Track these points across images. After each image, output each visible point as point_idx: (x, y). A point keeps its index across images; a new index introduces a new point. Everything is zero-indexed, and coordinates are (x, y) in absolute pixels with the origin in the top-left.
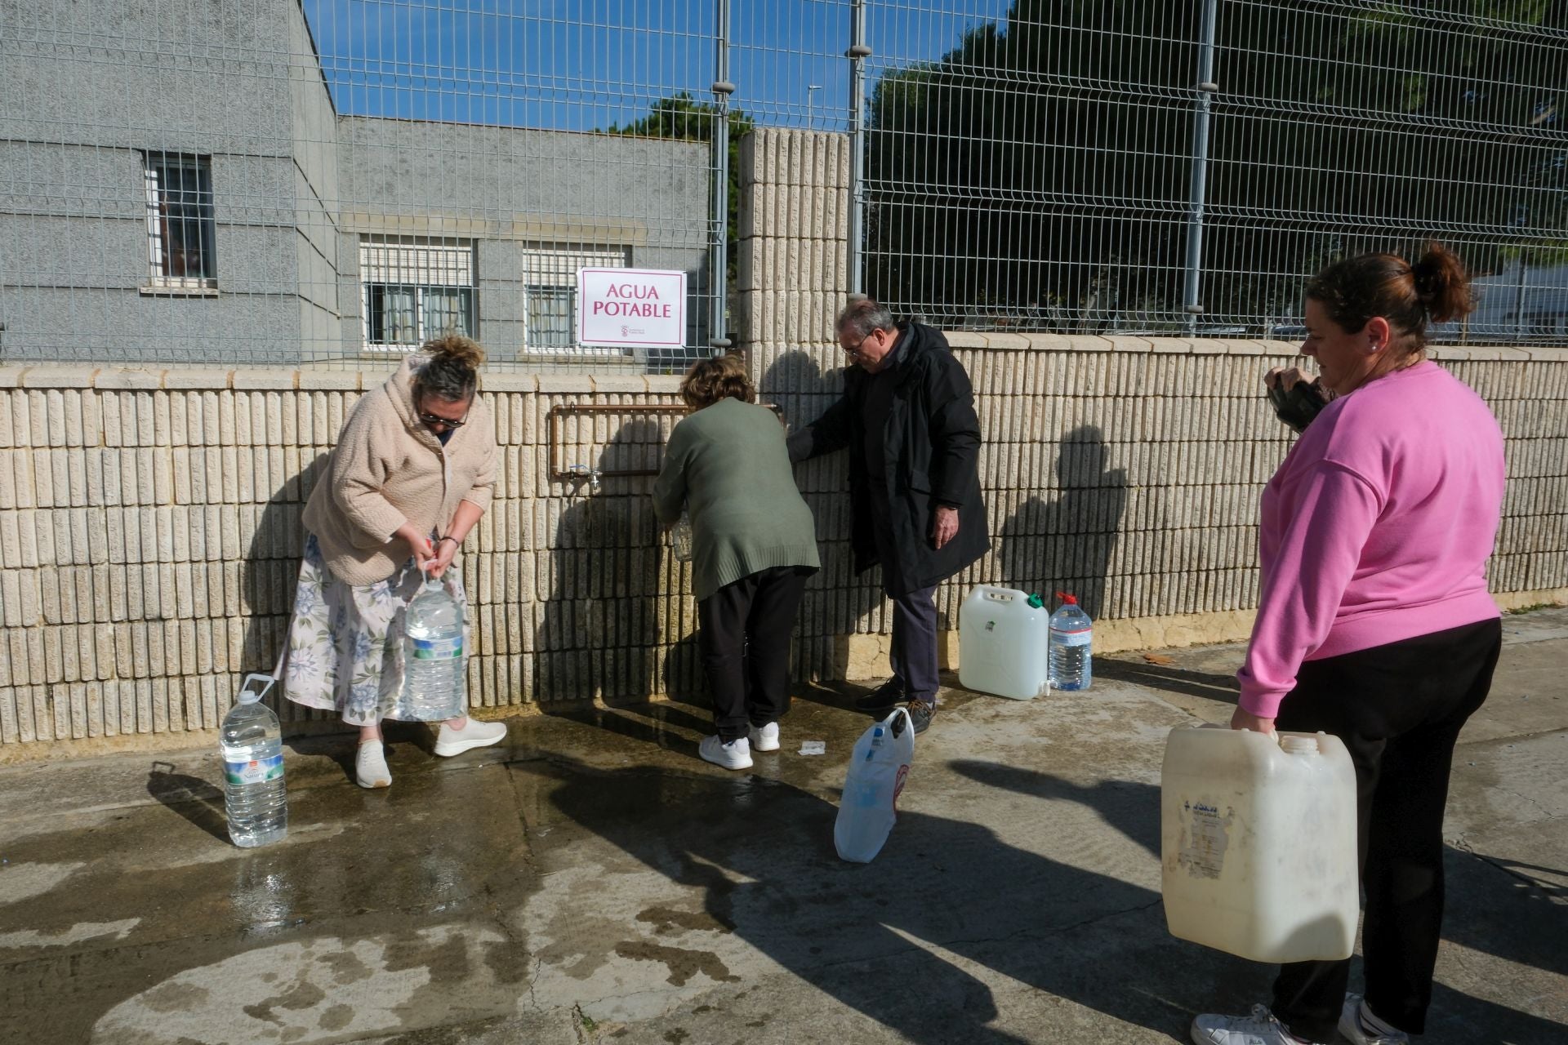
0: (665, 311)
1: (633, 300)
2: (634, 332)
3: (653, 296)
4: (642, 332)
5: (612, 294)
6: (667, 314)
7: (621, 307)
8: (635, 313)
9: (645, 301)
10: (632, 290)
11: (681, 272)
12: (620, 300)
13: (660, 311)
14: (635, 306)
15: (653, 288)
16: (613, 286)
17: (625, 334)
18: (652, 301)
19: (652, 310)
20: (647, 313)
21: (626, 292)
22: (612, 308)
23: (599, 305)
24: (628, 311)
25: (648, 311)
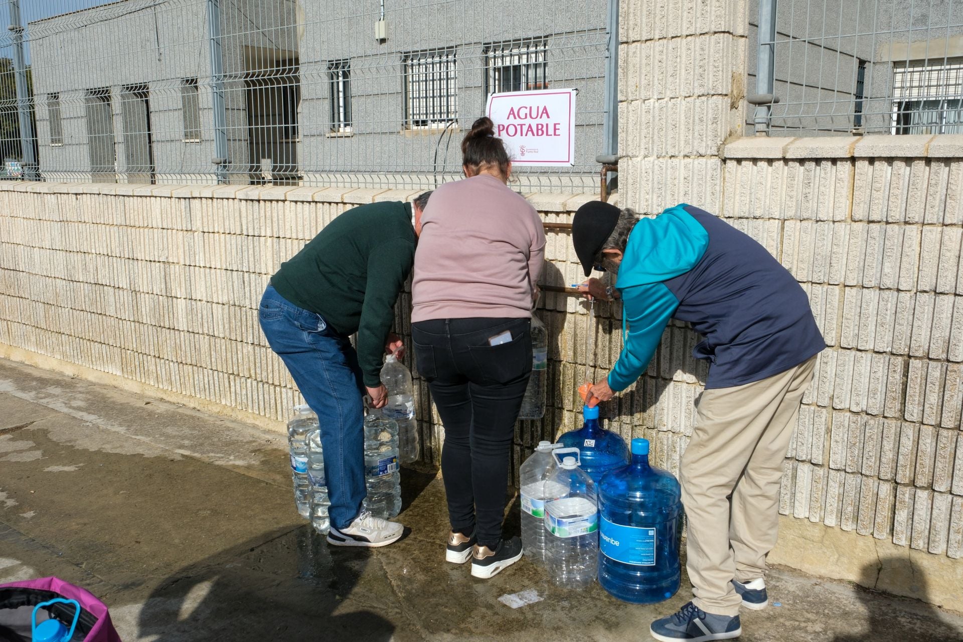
0: (555, 129)
1: (528, 121)
2: (530, 151)
3: (545, 115)
4: (536, 151)
5: (512, 116)
6: (558, 132)
7: (519, 128)
8: (530, 133)
9: (538, 121)
10: (528, 111)
11: (570, 90)
12: (518, 121)
13: (551, 131)
14: (530, 126)
15: (545, 108)
16: (512, 109)
17: (523, 154)
18: (544, 120)
19: (544, 129)
20: (540, 132)
21: (522, 115)
22: (512, 130)
23: (501, 128)
24: (524, 132)
25: (541, 130)
